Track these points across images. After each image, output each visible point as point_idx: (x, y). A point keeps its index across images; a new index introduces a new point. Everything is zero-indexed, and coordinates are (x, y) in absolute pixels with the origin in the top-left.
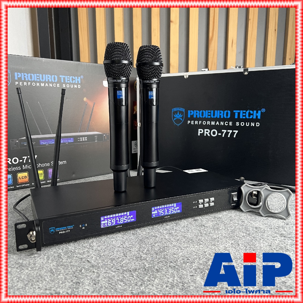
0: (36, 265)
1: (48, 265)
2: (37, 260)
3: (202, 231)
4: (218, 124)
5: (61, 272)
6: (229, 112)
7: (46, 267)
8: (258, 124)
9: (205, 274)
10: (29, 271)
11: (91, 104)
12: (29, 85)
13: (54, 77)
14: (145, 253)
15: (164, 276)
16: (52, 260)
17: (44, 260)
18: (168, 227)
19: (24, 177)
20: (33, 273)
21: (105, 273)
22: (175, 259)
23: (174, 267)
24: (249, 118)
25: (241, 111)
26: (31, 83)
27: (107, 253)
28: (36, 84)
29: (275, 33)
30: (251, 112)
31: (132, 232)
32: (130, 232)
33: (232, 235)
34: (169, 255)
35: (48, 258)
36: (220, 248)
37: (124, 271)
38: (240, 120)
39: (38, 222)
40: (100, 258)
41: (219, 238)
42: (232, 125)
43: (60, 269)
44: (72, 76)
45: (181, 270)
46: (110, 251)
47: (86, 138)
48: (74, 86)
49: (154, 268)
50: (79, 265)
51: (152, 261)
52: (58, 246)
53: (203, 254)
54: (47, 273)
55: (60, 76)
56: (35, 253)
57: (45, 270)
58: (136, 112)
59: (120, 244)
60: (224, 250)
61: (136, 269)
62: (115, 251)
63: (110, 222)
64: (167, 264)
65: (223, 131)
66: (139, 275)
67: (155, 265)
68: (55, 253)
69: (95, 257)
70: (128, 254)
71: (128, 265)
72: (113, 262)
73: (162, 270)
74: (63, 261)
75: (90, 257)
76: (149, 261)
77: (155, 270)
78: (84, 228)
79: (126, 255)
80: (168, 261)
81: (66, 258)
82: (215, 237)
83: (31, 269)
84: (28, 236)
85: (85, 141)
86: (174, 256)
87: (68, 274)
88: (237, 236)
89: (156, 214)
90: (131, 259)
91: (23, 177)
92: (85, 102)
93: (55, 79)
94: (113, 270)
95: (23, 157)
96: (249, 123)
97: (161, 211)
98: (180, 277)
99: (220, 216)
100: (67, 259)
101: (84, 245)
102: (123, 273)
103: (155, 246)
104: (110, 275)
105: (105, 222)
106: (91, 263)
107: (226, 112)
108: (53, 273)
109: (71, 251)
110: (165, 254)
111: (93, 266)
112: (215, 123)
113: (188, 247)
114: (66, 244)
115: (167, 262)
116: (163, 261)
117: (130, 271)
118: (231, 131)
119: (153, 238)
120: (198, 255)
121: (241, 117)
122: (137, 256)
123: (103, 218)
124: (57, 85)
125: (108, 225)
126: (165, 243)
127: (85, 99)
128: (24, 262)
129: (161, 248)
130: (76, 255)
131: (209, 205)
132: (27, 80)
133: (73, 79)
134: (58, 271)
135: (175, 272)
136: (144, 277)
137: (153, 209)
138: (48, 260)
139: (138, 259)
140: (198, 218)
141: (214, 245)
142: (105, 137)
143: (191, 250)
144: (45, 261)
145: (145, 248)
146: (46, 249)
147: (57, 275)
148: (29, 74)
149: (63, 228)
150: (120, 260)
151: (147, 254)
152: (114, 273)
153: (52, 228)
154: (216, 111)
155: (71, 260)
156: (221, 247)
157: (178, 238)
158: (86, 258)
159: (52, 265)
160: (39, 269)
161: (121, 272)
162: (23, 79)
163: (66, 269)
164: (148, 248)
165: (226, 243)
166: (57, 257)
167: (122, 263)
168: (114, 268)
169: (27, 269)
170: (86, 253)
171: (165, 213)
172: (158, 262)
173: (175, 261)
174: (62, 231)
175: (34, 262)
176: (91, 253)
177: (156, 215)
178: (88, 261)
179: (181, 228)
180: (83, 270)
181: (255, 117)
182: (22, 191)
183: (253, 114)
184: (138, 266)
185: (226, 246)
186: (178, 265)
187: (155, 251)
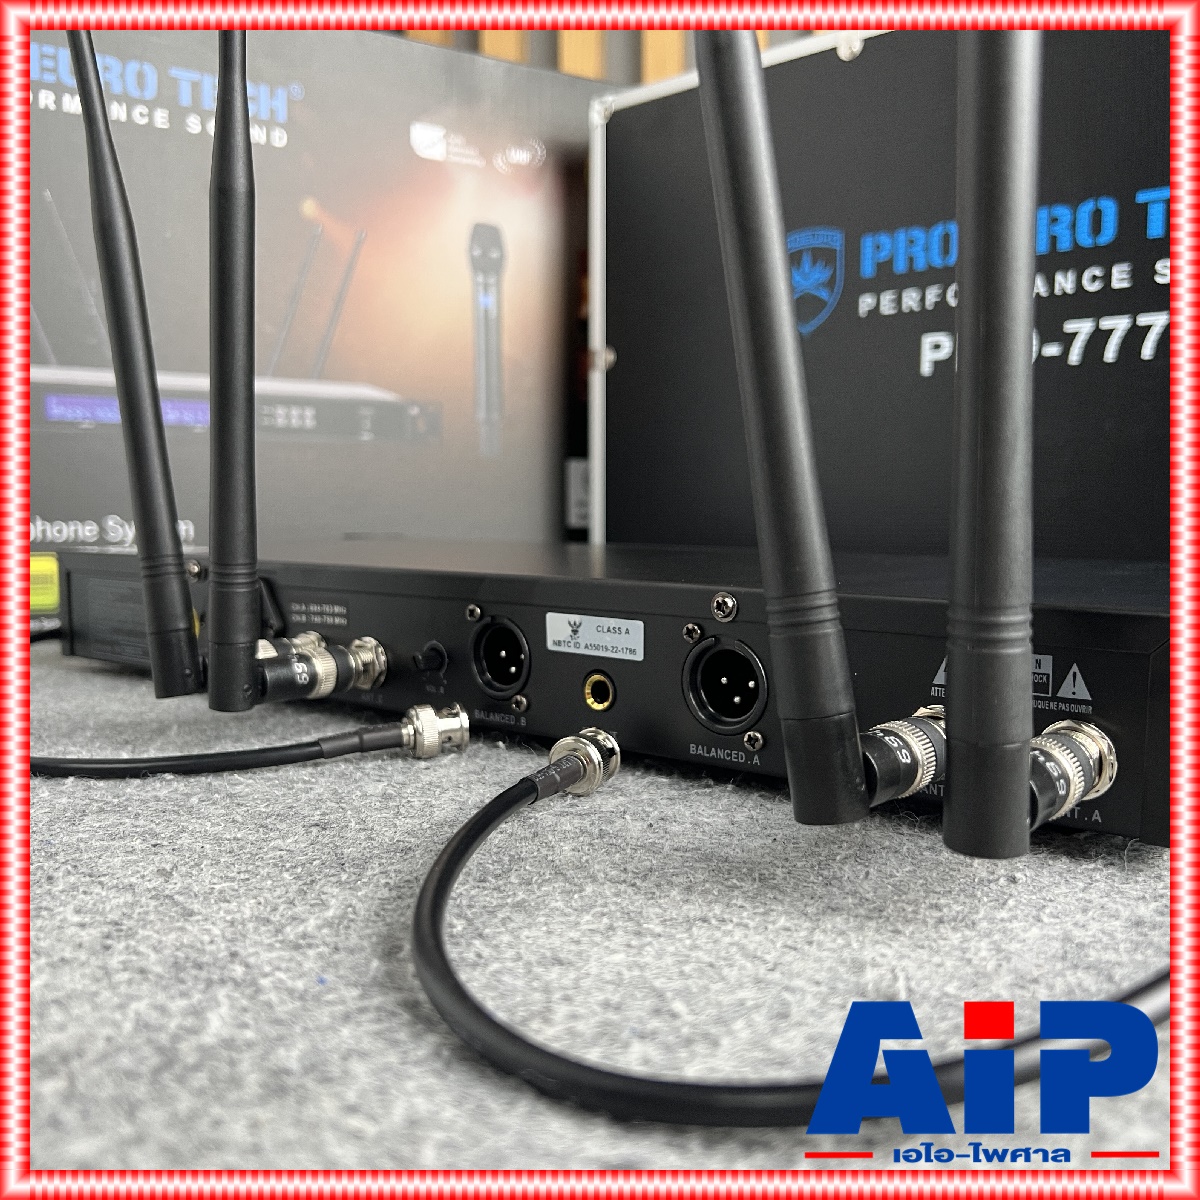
6: (1109, 207)
11: (338, 234)
13: (141, 74)
42: (1127, 284)
47: (310, 413)
55: (175, 73)
65: (1070, 326)
85: (301, 430)
92: (309, 221)
93: (142, 85)
107: (1086, 209)
118: (1121, 324)
124: (152, 117)
127: (309, 207)
142: (421, 422)
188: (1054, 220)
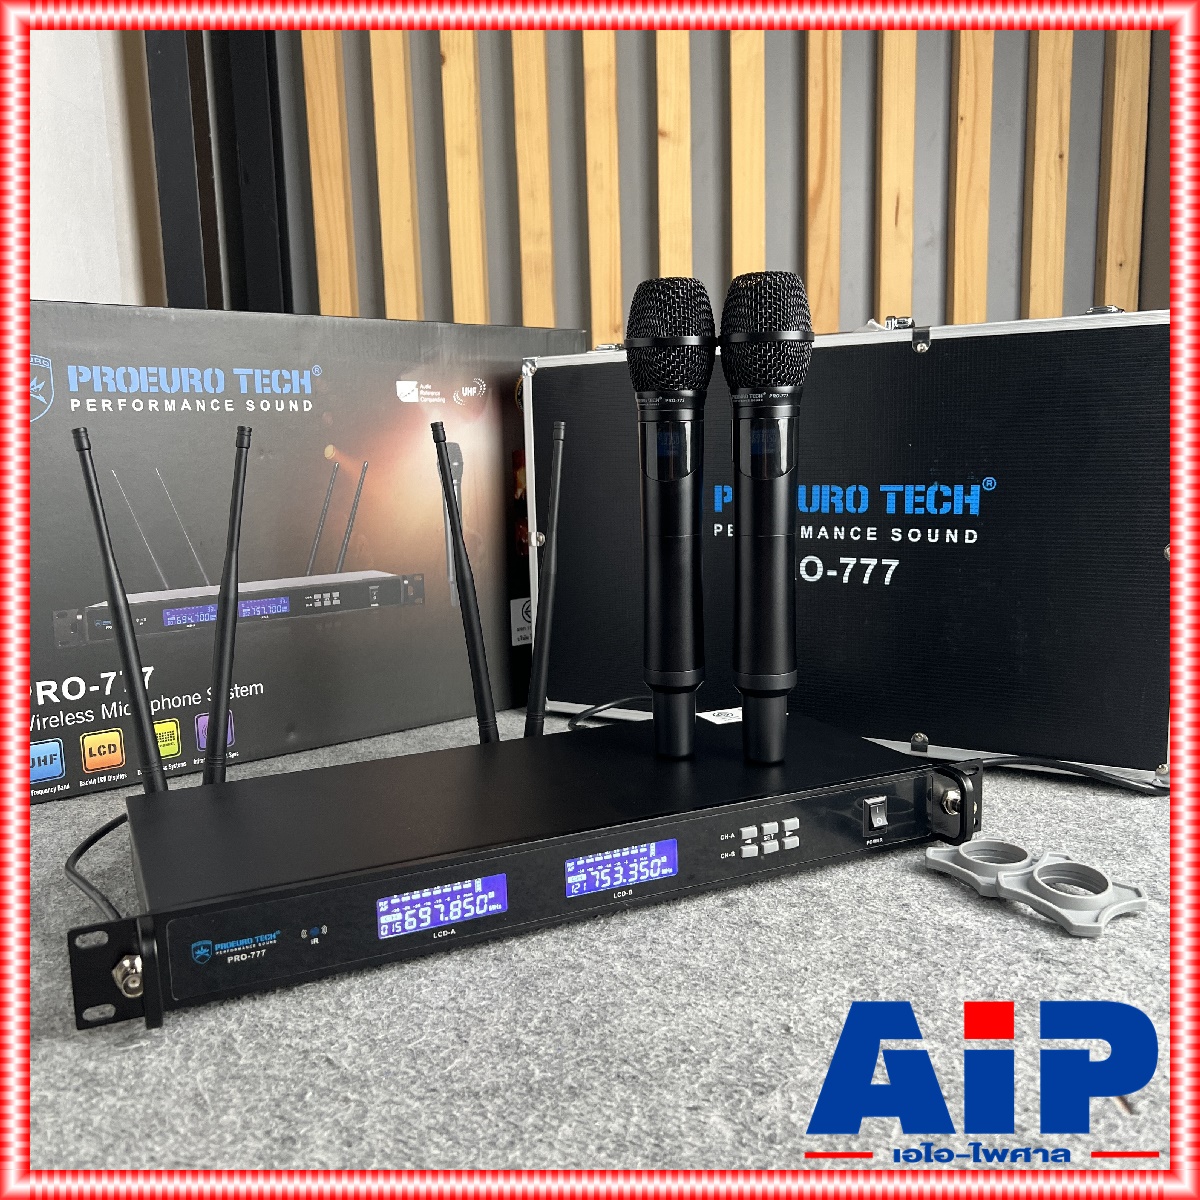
0: (144, 1079)
1: (187, 1076)
2: (146, 1062)
3: (748, 943)
4: (823, 537)
5: (231, 1100)
6: (864, 490)
7: (180, 1083)
8: (971, 537)
9: (740, 1101)
10: (119, 1099)
11: (351, 467)
12: (120, 409)
13: (214, 376)
14: (536, 1028)
15: (593, 1111)
16: (202, 1060)
17: (174, 1058)
18: (626, 932)
19: (106, 749)
20: (133, 1106)
21: (385, 1102)
22: (641, 1048)
23: (634, 1077)
24: (938, 511)
25: (910, 489)
26: (129, 403)
27: (396, 1030)
28: (146, 405)
29: (1061, 169)
30: (946, 491)
31: (492, 951)
32: (485, 951)
33: (856, 956)
34: (619, 1036)
35: (187, 1053)
36: (805, 1008)
37: (453, 1096)
38: (905, 522)
39: (149, 924)
40: (371, 1051)
41: (806, 969)
42: (875, 539)
43: (228, 1092)
44: (281, 368)
45: (657, 1090)
46: (409, 1025)
47: (336, 594)
48: (287, 405)
49: (561, 1083)
50: (295, 1077)
51: (556, 1058)
52: (225, 1006)
53: (743, 1029)
54: (182, 1107)
55: (236, 371)
56: (140, 1035)
57: (174, 1097)
58: (525, 492)
59: (446, 997)
60: (822, 1015)
61: (496, 1089)
62: (426, 1023)
63: (411, 916)
64: (608, 1070)
65: (843, 560)
66: (505, 1108)
67: (568, 1072)
68: (213, 1033)
69: (354, 1048)
70: (472, 1032)
71: (471, 1072)
72: (416, 1063)
73: (588, 1090)
74: (241, 1062)
75: (337, 1045)
76: (546, 1058)
77: (563, 1091)
78: (316, 941)
79: (464, 1039)
80: (613, 1056)
81: (251, 1052)
82: (794, 967)
83: (126, 1094)
84: (117, 974)
85: (332, 608)
86: (636, 1040)
87: (256, 1107)
88: (876, 960)
89: (582, 883)
90: (482, 1051)
91: (104, 747)
92: (330, 461)
93: (215, 383)
94: (415, 1093)
95: (103, 675)
96: (937, 531)
97: (600, 871)
98: (652, 1113)
99: (824, 885)
100: (255, 1056)
101: (317, 1003)
102: (448, 1102)
103: (573, 1002)
104: (403, 1110)
105: (395, 919)
106: (339, 1068)
107: (851, 490)
108: (202, 1107)
109: (271, 1026)
110: (607, 1031)
111: (345, 1080)
112: (816, 532)
113: (690, 1005)
114: (255, 999)
115: (611, 1060)
116: (596, 1056)
117: (476, 1095)
118: (873, 562)
119: (570, 972)
120: (722, 1034)
121: (909, 510)
122: (505, 1041)
123: (386, 902)
124: (222, 405)
125: (404, 930)
126: (611, 990)
127: (330, 451)
128: (103, 1069)
129: (594, 1012)
130: (286, 1041)
131: (782, 844)
132: (111, 388)
133: (282, 381)
134: (222, 1099)
135: (634, 1097)
136: (522, 1114)
137: (570, 866)
138: (187, 1059)
139: (509, 1051)
140: (741, 895)
141: (788, 995)
142: (410, 589)
143: (700, 1014)
144: (177, 1063)
145: (537, 1012)
146: (181, 1019)
147: (218, 1113)
148: (122, 370)
149: (242, 942)
150: (441, 1055)
151: (542, 1033)
152: (417, 1104)
153: (199, 943)
154: (816, 489)
155: (268, 1056)
156: (809, 1001)
157: (658, 971)
158: (323, 1048)
159: (199, 1077)
160: (153, 1091)
161: (443, 1100)
162: (98, 388)
163: (251, 1091)
164: (545, 1008)
165: (831, 988)
166: (219, 1047)
167: (449, 1068)
168: (421, 1086)
169: (114, 1093)
170: (322, 1034)
171: (614, 879)
172: (577, 1063)
173: (638, 1055)
174: (239, 953)
175: (137, 1068)
176: (341, 1030)
177: (582, 886)
178: (328, 1060)
179: (672, 934)
180: (310, 1094)
181: (958, 510)
182: (99, 801)
183: (951, 499)
184: (506, 1076)
185: (830, 998)
186: (651, 1070)
187: (572, 1022)
188: (833, 494)
